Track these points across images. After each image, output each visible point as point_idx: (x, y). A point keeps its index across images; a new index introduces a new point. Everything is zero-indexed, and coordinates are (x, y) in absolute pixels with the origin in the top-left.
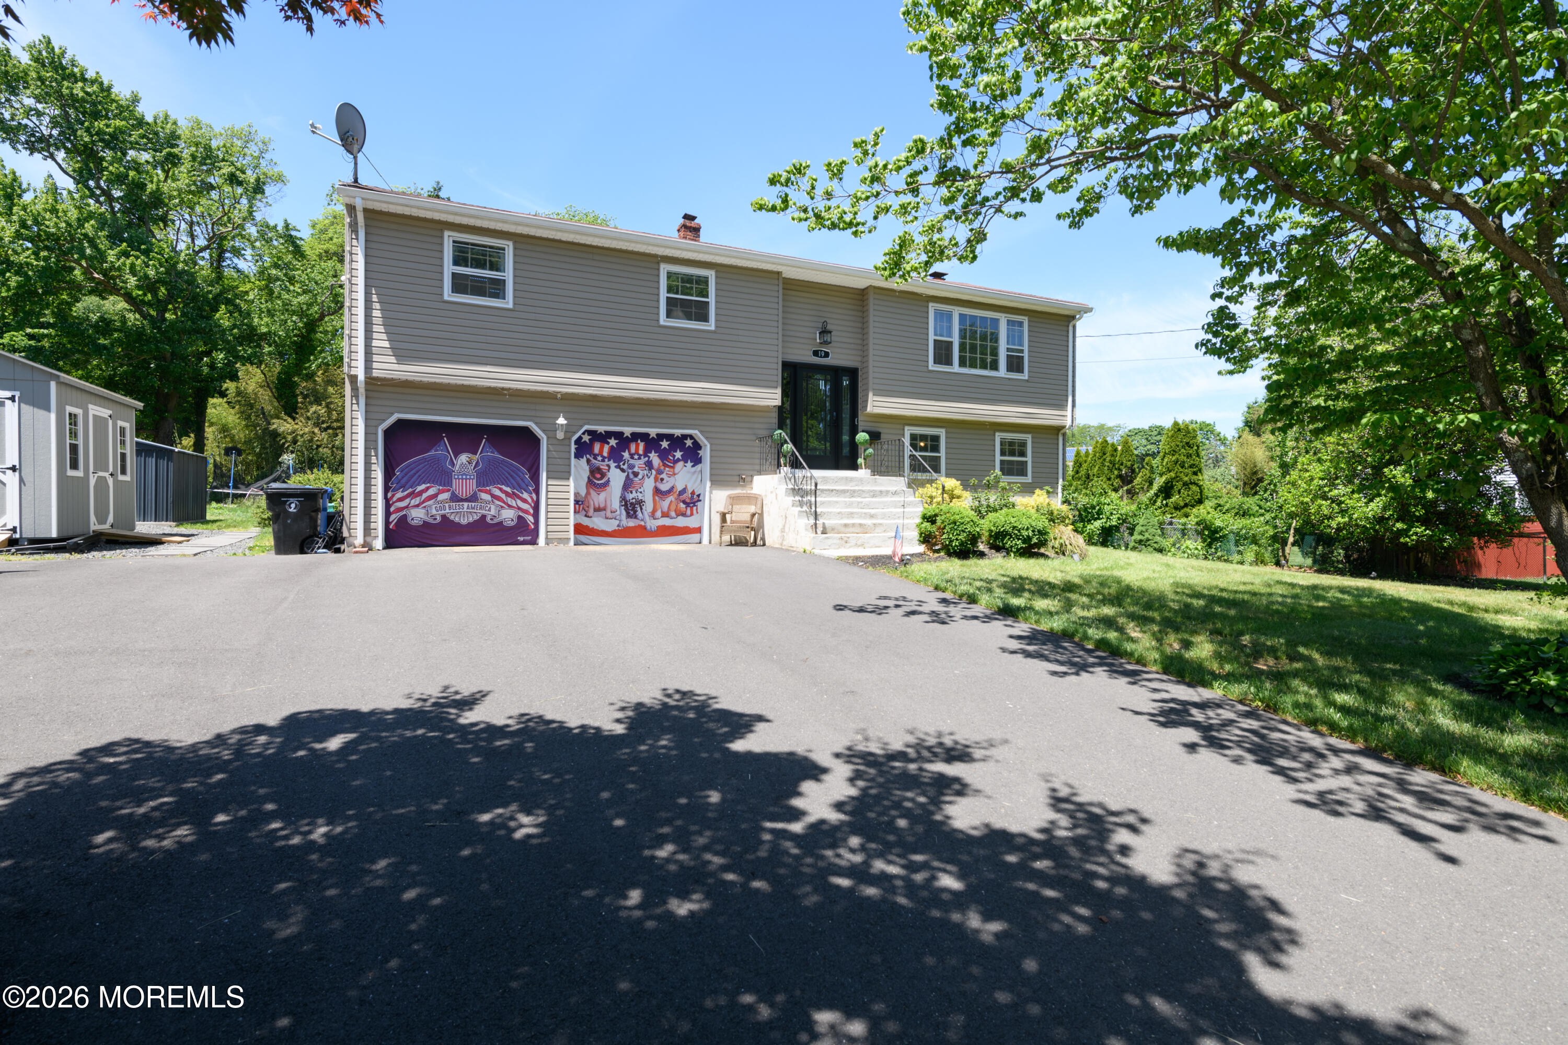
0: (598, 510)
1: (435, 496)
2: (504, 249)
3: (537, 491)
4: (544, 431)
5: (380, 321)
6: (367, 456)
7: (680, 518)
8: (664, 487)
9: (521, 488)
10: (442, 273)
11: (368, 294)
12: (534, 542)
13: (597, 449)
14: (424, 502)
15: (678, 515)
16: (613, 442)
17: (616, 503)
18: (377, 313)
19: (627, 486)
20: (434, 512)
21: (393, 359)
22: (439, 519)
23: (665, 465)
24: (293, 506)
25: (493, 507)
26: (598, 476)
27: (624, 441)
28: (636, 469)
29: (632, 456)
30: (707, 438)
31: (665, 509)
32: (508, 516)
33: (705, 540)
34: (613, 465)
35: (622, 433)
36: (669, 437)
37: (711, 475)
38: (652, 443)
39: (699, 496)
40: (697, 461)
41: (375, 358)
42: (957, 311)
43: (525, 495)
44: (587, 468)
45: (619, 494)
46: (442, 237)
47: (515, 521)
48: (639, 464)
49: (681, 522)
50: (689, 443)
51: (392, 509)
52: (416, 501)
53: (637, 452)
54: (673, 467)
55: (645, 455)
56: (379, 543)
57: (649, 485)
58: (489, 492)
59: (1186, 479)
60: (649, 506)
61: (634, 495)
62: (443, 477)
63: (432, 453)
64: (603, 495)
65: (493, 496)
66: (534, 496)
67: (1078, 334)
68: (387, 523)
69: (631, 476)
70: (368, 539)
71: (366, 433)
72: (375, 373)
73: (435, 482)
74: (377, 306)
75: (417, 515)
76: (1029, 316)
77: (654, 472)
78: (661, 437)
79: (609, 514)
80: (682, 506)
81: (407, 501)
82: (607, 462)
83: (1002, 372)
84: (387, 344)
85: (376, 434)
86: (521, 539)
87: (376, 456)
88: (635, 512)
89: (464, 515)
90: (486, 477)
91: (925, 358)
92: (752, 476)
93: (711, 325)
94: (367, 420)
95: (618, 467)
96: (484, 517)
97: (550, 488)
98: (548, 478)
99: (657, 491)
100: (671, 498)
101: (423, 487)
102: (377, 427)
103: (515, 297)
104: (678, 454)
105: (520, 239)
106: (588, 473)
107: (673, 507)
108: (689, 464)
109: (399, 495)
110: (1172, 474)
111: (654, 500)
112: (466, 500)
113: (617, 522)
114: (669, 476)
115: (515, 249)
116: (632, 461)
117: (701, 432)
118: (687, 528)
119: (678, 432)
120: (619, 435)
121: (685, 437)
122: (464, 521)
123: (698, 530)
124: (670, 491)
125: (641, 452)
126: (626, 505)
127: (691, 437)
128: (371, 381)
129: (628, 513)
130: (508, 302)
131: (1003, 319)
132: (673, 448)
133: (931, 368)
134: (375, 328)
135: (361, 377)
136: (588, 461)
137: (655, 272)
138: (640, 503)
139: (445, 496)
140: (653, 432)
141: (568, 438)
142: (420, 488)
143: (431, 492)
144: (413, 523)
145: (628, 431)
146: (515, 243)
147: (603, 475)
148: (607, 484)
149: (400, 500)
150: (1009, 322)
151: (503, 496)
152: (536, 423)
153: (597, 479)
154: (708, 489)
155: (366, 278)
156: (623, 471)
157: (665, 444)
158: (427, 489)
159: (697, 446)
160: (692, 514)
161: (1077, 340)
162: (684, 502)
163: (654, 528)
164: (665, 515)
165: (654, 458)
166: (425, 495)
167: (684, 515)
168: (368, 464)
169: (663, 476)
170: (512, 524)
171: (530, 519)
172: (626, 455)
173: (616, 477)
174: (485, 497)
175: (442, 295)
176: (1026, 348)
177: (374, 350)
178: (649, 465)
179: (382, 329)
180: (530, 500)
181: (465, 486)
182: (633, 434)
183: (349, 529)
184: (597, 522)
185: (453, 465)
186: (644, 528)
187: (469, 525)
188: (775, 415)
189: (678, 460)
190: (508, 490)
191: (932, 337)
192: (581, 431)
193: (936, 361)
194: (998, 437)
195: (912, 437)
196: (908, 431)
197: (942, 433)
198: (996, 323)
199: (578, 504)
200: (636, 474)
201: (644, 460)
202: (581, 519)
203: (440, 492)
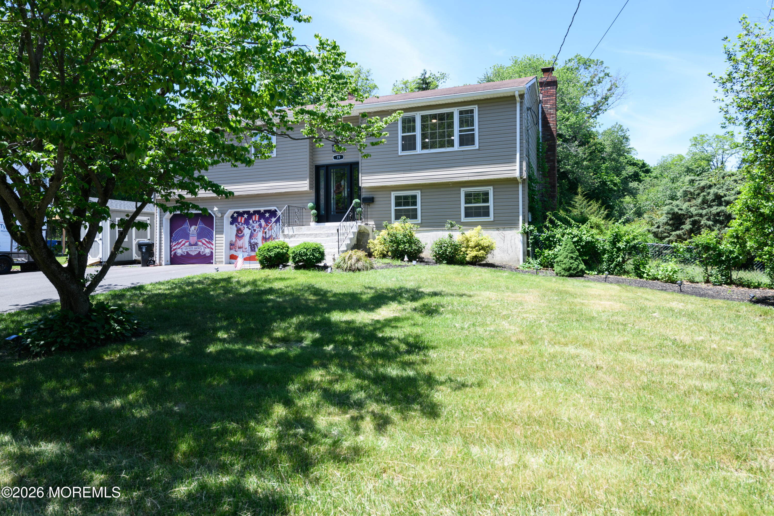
0: (240, 248)
1: (184, 244)
4: (214, 214)
8: (267, 236)
13: (239, 221)
14: (181, 246)
16: (246, 216)
17: (247, 245)
19: (251, 236)
20: (184, 250)
22: (186, 253)
23: (267, 225)
24: (144, 249)
25: (202, 248)
26: (240, 232)
27: (250, 215)
28: (255, 228)
29: (253, 222)
32: (207, 251)
34: (246, 226)
35: (249, 211)
36: (269, 211)
38: (261, 215)
42: (418, 114)
44: (235, 229)
45: (248, 240)
48: (256, 225)
51: (172, 249)
52: (179, 246)
53: (255, 220)
54: (271, 226)
55: (259, 221)
57: (260, 235)
58: (201, 241)
61: (254, 240)
62: (186, 236)
63: (183, 226)
64: (242, 241)
65: (203, 243)
68: (170, 254)
69: (253, 231)
71: (160, 221)
73: (184, 238)
75: (179, 252)
76: (480, 104)
77: (262, 229)
78: (266, 211)
79: (244, 250)
82: (243, 226)
83: (457, 147)
85: (163, 220)
87: (163, 229)
88: (255, 248)
89: (193, 251)
90: (200, 235)
91: (395, 149)
93: (275, 154)
94: (160, 216)
95: (248, 227)
96: (200, 252)
97: (217, 239)
98: (216, 234)
99: (264, 238)
102: (163, 218)
104: (273, 220)
106: (235, 231)
111: (262, 243)
112: (194, 245)
113: (246, 253)
114: (269, 230)
116: (253, 224)
117: (277, 207)
119: (273, 208)
120: (248, 212)
122: (193, 254)
124: (269, 238)
125: (257, 220)
126: (251, 246)
129: (252, 249)
131: (456, 111)
132: (271, 216)
133: (400, 154)
136: (236, 225)
138: (256, 244)
139: (187, 244)
140: (262, 209)
141: (223, 216)
142: (180, 241)
143: (183, 242)
144: (178, 255)
145: (252, 210)
147: (242, 232)
148: (243, 235)
149: (175, 246)
150: (462, 112)
151: (206, 243)
152: (212, 211)
153: (239, 234)
156: (250, 229)
157: (267, 215)
165: (262, 222)
166: (181, 244)
168: (160, 232)
169: (266, 230)
170: (209, 255)
172: (251, 221)
173: (247, 232)
174: (200, 243)
176: (476, 127)
178: (260, 225)
181: (193, 239)
182: (254, 211)
183: (155, 258)
184: (239, 253)
185: (190, 231)
187: (195, 255)
190: (207, 240)
191: (400, 135)
192: (230, 212)
193: (403, 150)
194: (463, 191)
195: (397, 198)
196: (393, 195)
197: (418, 193)
198: (451, 115)
199: (232, 245)
200: (255, 230)
201: (258, 223)
202: (233, 252)
203: (186, 242)
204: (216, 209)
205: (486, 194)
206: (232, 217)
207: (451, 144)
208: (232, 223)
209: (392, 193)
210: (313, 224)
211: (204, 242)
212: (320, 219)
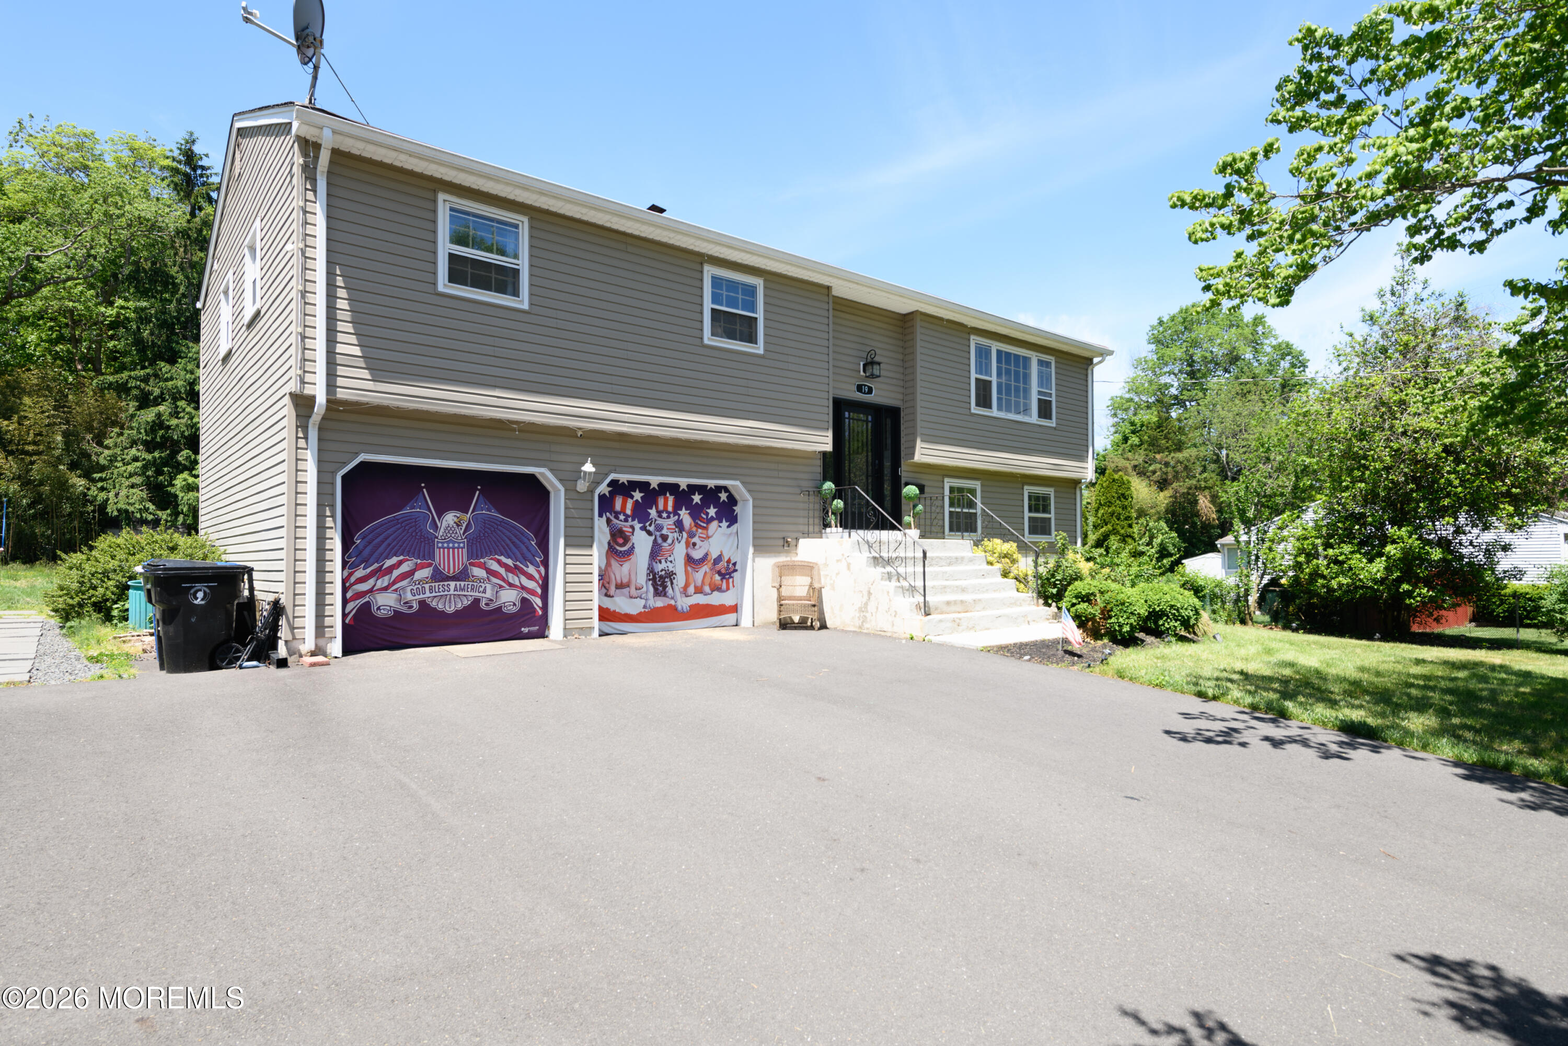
0: (620, 586)
1: (411, 573)
2: (516, 226)
3: (546, 563)
4: (561, 480)
5: (347, 316)
6: (321, 517)
7: (715, 593)
8: (697, 554)
9: (526, 559)
10: (435, 253)
11: (330, 274)
12: (541, 634)
13: (618, 506)
14: (394, 583)
15: (713, 591)
16: (638, 495)
17: (642, 578)
18: (342, 304)
19: (655, 553)
20: (409, 597)
21: (366, 374)
22: (416, 606)
23: (697, 526)
24: (200, 595)
25: (489, 587)
26: (621, 541)
27: (651, 495)
28: (664, 532)
29: (660, 514)
30: (749, 491)
31: (699, 583)
32: (509, 598)
33: (746, 621)
34: (638, 526)
35: (648, 484)
36: (701, 489)
37: (754, 538)
38: (682, 497)
39: (734, 564)
40: (733, 520)
41: (340, 371)
42: (995, 346)
43: (531, 570)
45: (646, 566)
46: (435, 201)
47: (518, 604)
48: (668, 524)
49: (716, 599)
50: (723, 496)
51: (349, 595)
52: (384, 582)
53: (665, 510)
54: (706, 528)
55: (675, 513)
56: (336, 648)
57: (680, 551)
58: (483, 566)
59: (1122, 531)
60: (680, 580)
61: (663, 565)
62: (422, 546)
63: (407, 511)
64: (626, 566)
65: (491, 572)
66: (542, 570)
67: (1095, 379)
68: (344, 616)
69: (660, 540)
70: (322, 642)
71: (319, 483)
72: (341, 394)
73: (410, 552)
74: (341, 293)
75: (386, 602)
76: (1057, 357)
77: (685, 535)
78: (693, 489)
79: (634, 592)
80: (717, 577)
81: (371, 582)
82: (630, 523)
83: (1034, 418)
84: (357, 351)
85: (333, 484)
86: (525, 630)
87: (333, 516)
88: (665, 587)
89: (451, 599)
90: (479, 545)
91: (967, 399)
92: (797, 539)
93: (759, 349)
94: (320, 462)
95: (643, 528)
96: (477, 601)
97: (570, 559)
98: (567, 545)
99: (689, 560)
100: (705, 568)
101: (394, 560)
102: (334, 473)
103: (531, 294)
104: (712, 512)
105: (536, 214)
106: (608, 537)
107: (707, 580)
108: (725, 524)
109: (360, 573)
110: (1110, 527)
111: (686, 572)
112: (454, 578)
113: (643, 602)
114: (703, 539)
115: (531, 227)
116: (660, 521)
117: (743, 483)
118: (722, 606)
119: (711, 483)
120: (644, 487)
121: (719, 489)
122: (450, 609)
123: (734, 609)
124: (704, 558)
125: (670, 509)
126: (654, 579)
127: (726, 489)
128: (333, 403)
129: (656, 589)
130: (523, 302)
131: (1034, 357)
132: (705, 503)
133: (973, 411)
134: (341, 326)
135: (321, 399)
136: (609, 521)
137: (698, 275)
138: (671, 575)
139: (424, 573)
140: (683, 482)
141: (591, 491)
142: (389, 563)
143: (405, 568)
144: (382, 613)
145: (655, 481)
146: (531, 219)
147: (626, 540)
148: (631, 551)
149: (365, 578)
150: (1041, 363)
151: (502, 571)
152: (551, 470)
153: (619, 545)
154: (750, 556)
155: (328, 251)
156: (649, 533)
157: (697, 498)
158: (400, 563)
159: (732, 501)
160: (728, 589)
161: (1095, 384)
162: (719, 573)
163: (686, 608)
164: (699, 590)
165: (685, 516)
166: (396, 573)
167: (719, 589)
168: (321, 528)
169: (696, 540)
170: (514, 610)
171: (537, 602)
172: (653, 512)
173: (642, 542)
174: (478, 572)
175: (435, 284)
176: (1053, 392)
177: (339, 359)
178: (679, 525)
179: (349, 328)
180: (537, 576)
181: (452, 559)
182: (661, 485)
183: (292, 628)
184: (622, 604)
185: (436, 527)
186: (674, 608)
187: (457, 612)
188: (819, 462)
189: (712, 519)
190: (509, 562)
191: (974, 375)
194: (1026, 491)
196: (948, 483)
197: (977, 485)
199: (606, 580)
200: (665, 538)
201: (674, 518)
203: (418, 567)
204: (588, 467)
205: (1045, 499)
206: (602, 494)
207: (1026, 410)
209: (946, 480)
211: (494, 566)
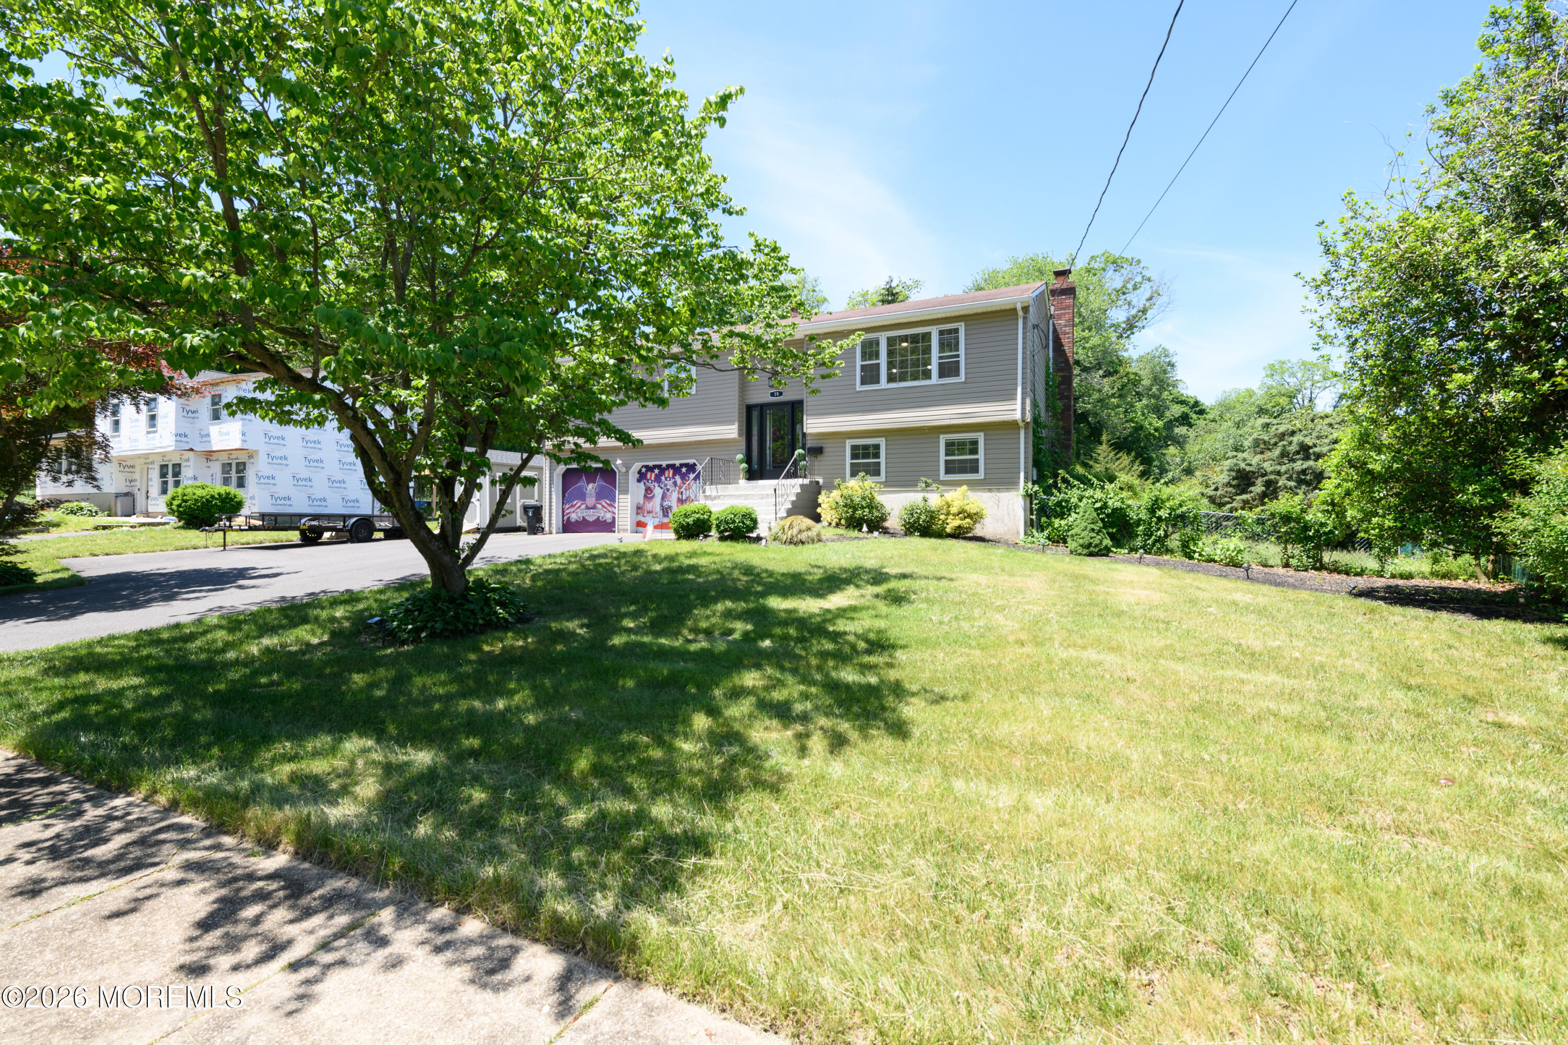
0: (649, 512)
1: (580, 507)
4: (617, 468)
8: (683, 497)
13: (648, 477)
14: (576, 510)
17: (658, 509)
19: (663, 497)
20: (580, 515)
22: (582, 518)
23: (684, 483)
24: (531, 513)
25: (600, 513)
26: (649, 492)
27: (662, 470)
28: (668, 487)
29: (666, 479)
32: (608, 517)
36: (686, 465)
38: (676, 469)
42: (883, 336)
47: (612, 519)
48: (670, 483)
51: (563, 512)
52: (573, 510)
53: (669, 477)
54: (687, 485)
55: (673, 478)
56: (555, 531)
57: (675, 496)
58: (600, 504)
61: (667, 503)
62: (582, 496)
63: (579, 484)
64: (652, 503)
65: (603, 506)
68: (561, 522)
69: (666, 491)
70: (551, 528)
71: (550, 477)
73: (579, 499)
75: (574, 517)
76: (967, 321)
77: (678, 488)
78: (682, 465)
79: (655, 515)
81: (570, 509)
82: (653, 484)
83: (935, 379)
85: (553, 476)
87: (553, 487)
88: (668, 513)
89: (591, 516)
90: (600, 496)
91: (852, 382)
93: (693, 391)
95: (659, 486)
96: (599, 517)
99: (679, 500)
102: (553, 473)
109: (566, 507)
111: (678, 506)
112: (592, 509)
114: (686, 490)
116: (666, 482)
117: (697, 460)
120: (659, 467)
122: (591, 520)
124: (687, 499)
125: (671, 476)
126: (663, 509)
129: (664, 514)
131: (935, 331)
132: (688, 472)
133: (858, 389)
136: (644, 484)
138: (670, 507)
139: (583, 507)
140: (677, 463)
141: (627, 471)
142: (575, 503)
143: (579, 505)
144: (572, 521)
145: (664, 463)
147: (652, 492)
148: (654, 496)
149: (568, 509)
150: (942, 332)
151: (606, 506)
153: (648, 494)
156: (662, 488)
158: (578, 503)
165: (678, 478)
166: (576, 507)
168: (550, 492)
169: (683, 490)
170: (610, 521)
173: (658, 492)
174: (599, 506)
176: (962, 352)
178: (675, 483)
180: (611, 507)
181: (591, 501)
183: (544, 524)
185: (587, 490)
188: (735, 444)
189: (692, 480)
190: (608, 502)
191: (857, 363)
192: (637, 466)
193: (863, 383)
194: (943, 439)
195: (854, 448)
196: (849, 443)
197: (882, 442)
198: (927, 337)
199: (639, 509)
200: (668, 490)
201: (673, 481)
202: (640, 518)
203: (582, 505)
204: (619, 462)
205: (975, 443)
206: (640, 472)
207: (927, 375)
208: (639, 481)
209: (848, 441)
210: (743, 482)
211: (604, 504)
212: (753, 475)
